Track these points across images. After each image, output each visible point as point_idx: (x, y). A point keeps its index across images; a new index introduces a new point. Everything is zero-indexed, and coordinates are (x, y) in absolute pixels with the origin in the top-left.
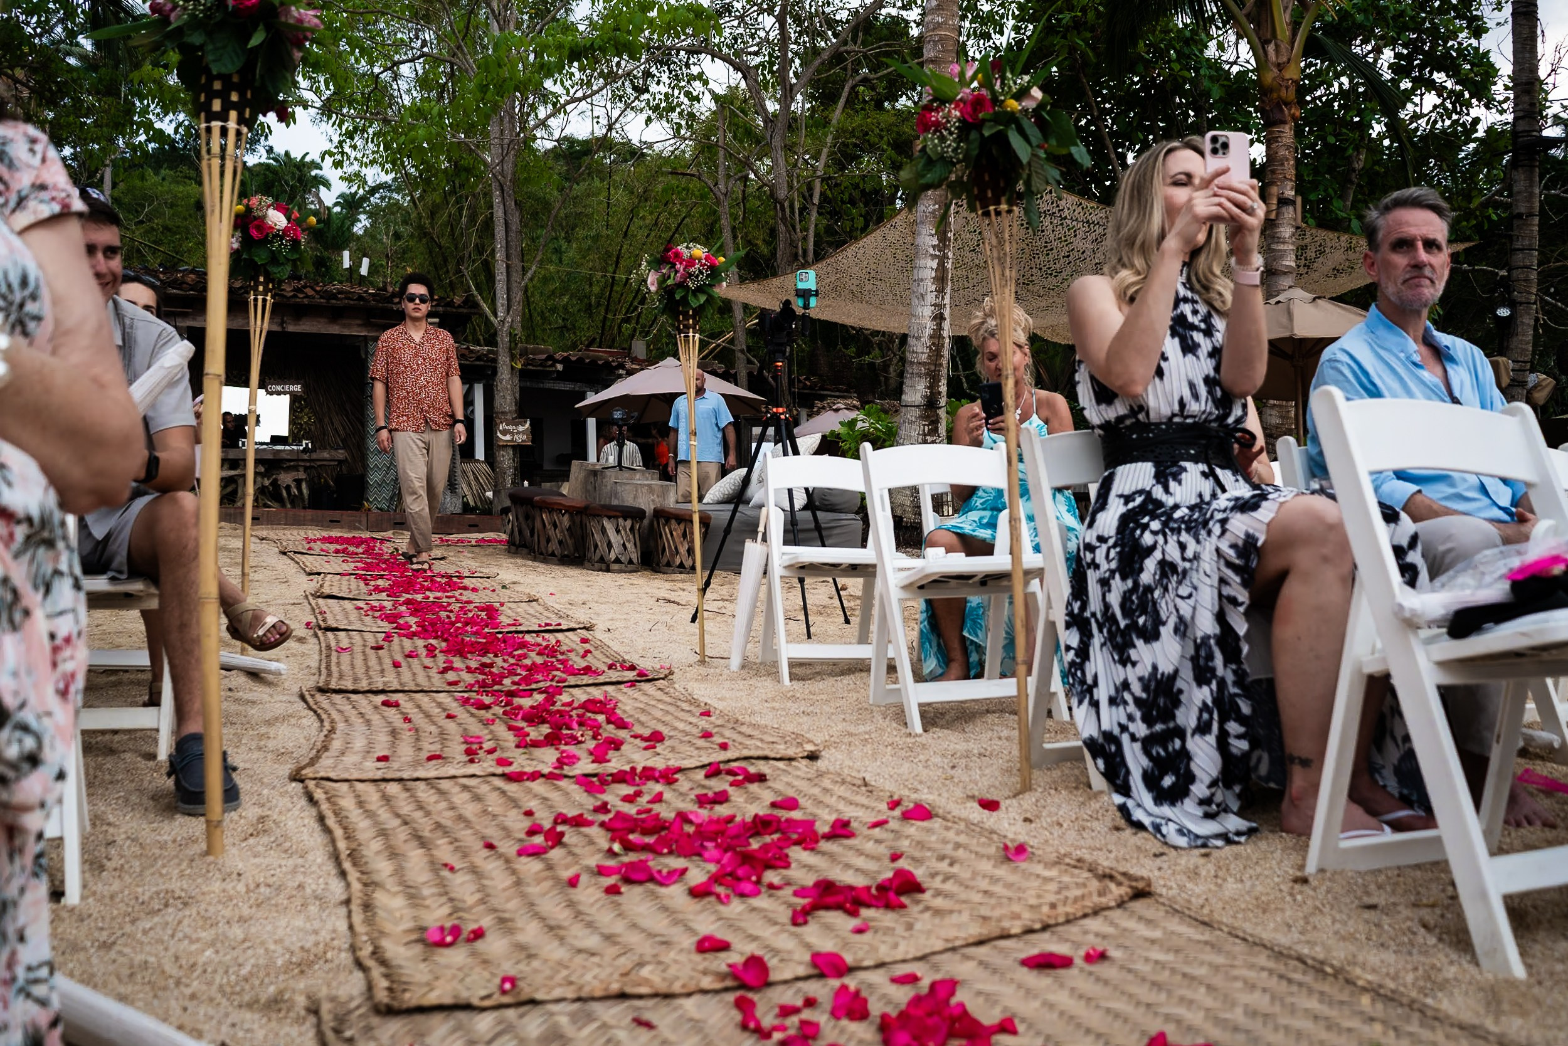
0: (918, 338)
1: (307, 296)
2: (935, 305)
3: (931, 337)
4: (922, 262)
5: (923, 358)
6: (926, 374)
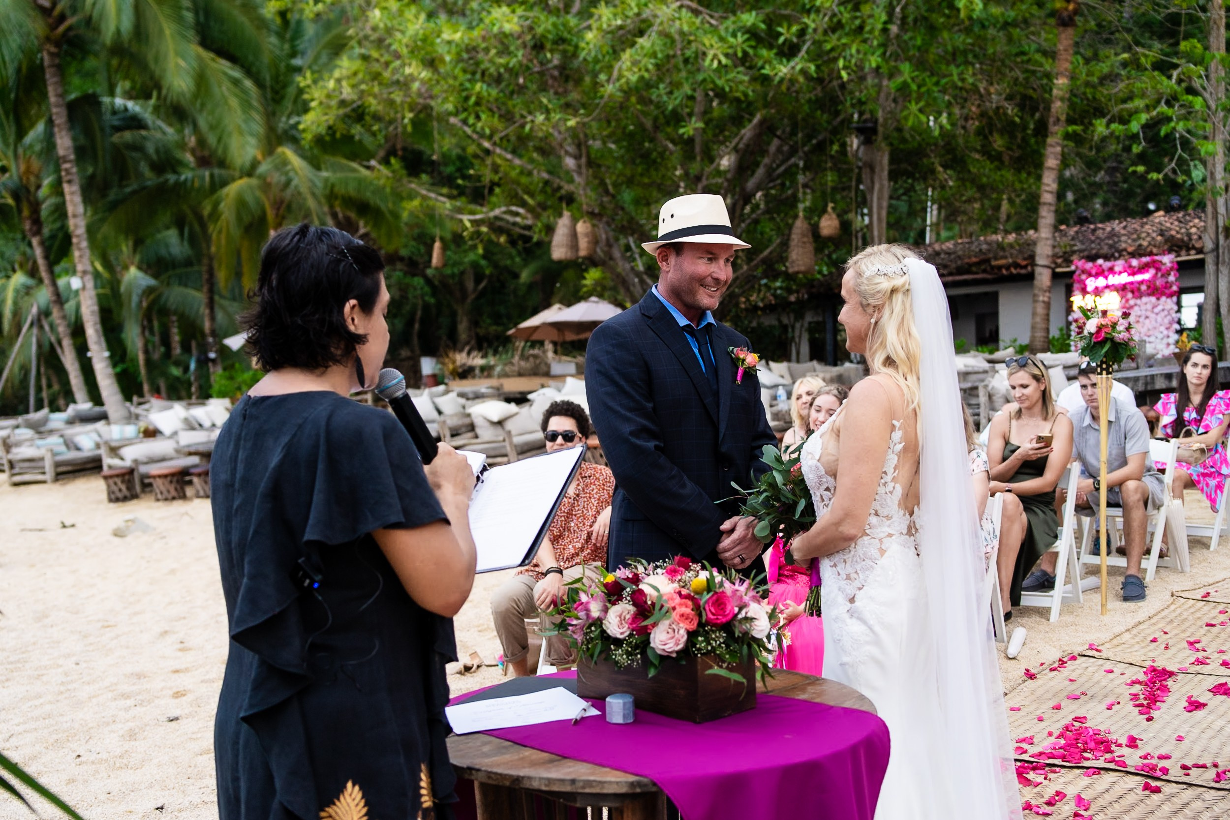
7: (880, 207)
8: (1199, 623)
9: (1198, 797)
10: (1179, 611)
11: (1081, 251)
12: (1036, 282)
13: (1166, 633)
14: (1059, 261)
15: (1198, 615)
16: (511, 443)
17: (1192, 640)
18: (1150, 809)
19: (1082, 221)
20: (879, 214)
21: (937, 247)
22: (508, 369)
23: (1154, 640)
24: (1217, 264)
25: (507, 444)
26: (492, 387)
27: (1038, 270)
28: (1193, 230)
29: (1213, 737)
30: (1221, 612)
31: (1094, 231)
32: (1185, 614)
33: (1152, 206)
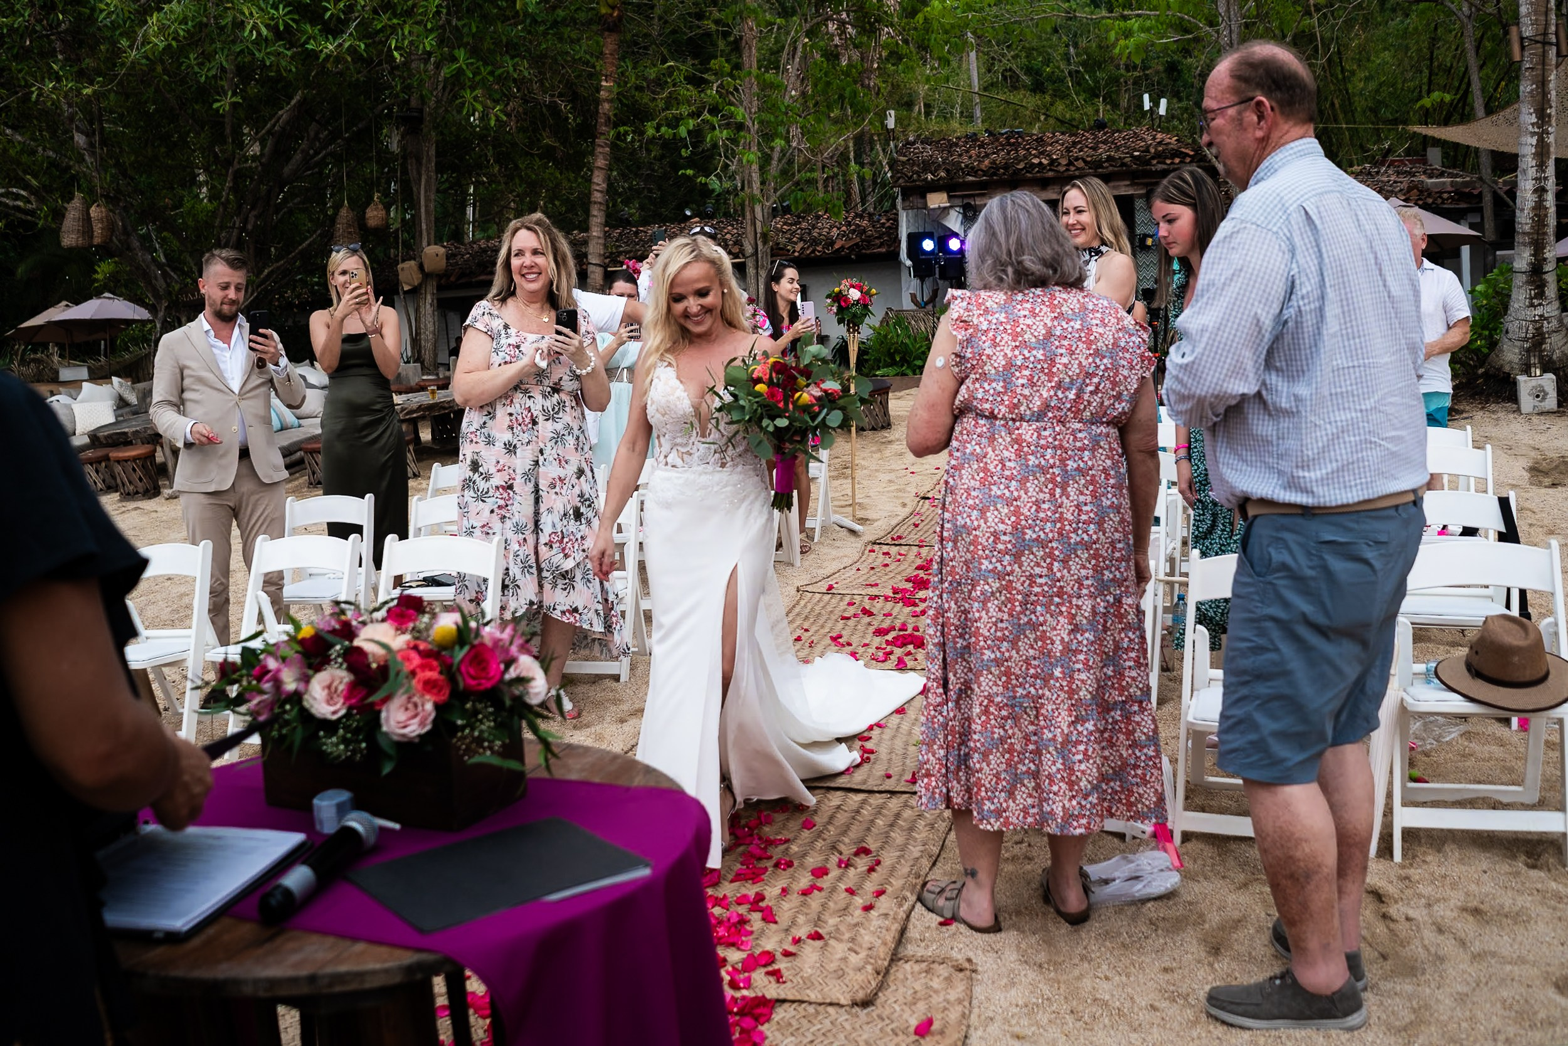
0: (1522, 210)
1: (1078, 169)
2: (1536, 179)
3: (1534, 209)
4: (1523, 140)
5: (1527, 228)
6: (1530, 244)
7: (427, 200)
8: (834, 617)
9: (906, 805)
10: (809, 606)
11: (626, 252)
12: (589, 280)
13: (807, 630)
14: (607, 261)
15: (829, 609)
17: (834, 635)
18: (865, 826)
19: (625, 223)
20: (426, 206)
21: (483, 244)
23: (799, 639)
24: (757, 268)
27: (591, 268)
28: (728, 236)
29: (894, 737)
30: (851, 604)
31: (636, 233)
32: (817, 609)
33: (688, 213)
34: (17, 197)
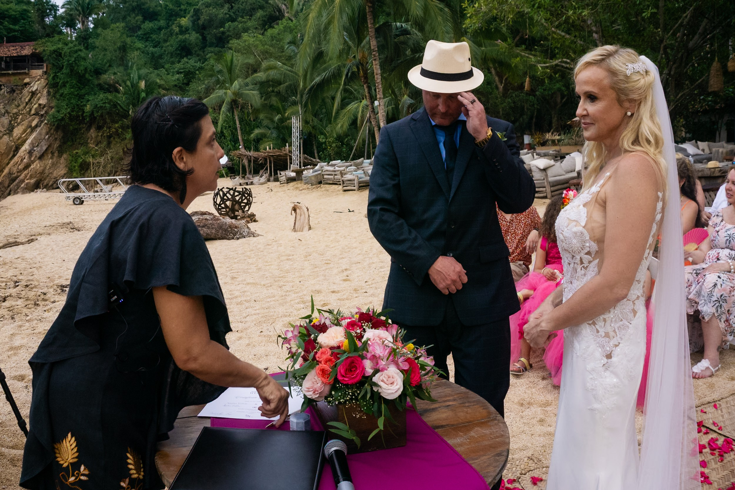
16: (547, 181)
22: (570, 141)
25: (545, 181)
26: (555, 151)
34: (566, 63)
